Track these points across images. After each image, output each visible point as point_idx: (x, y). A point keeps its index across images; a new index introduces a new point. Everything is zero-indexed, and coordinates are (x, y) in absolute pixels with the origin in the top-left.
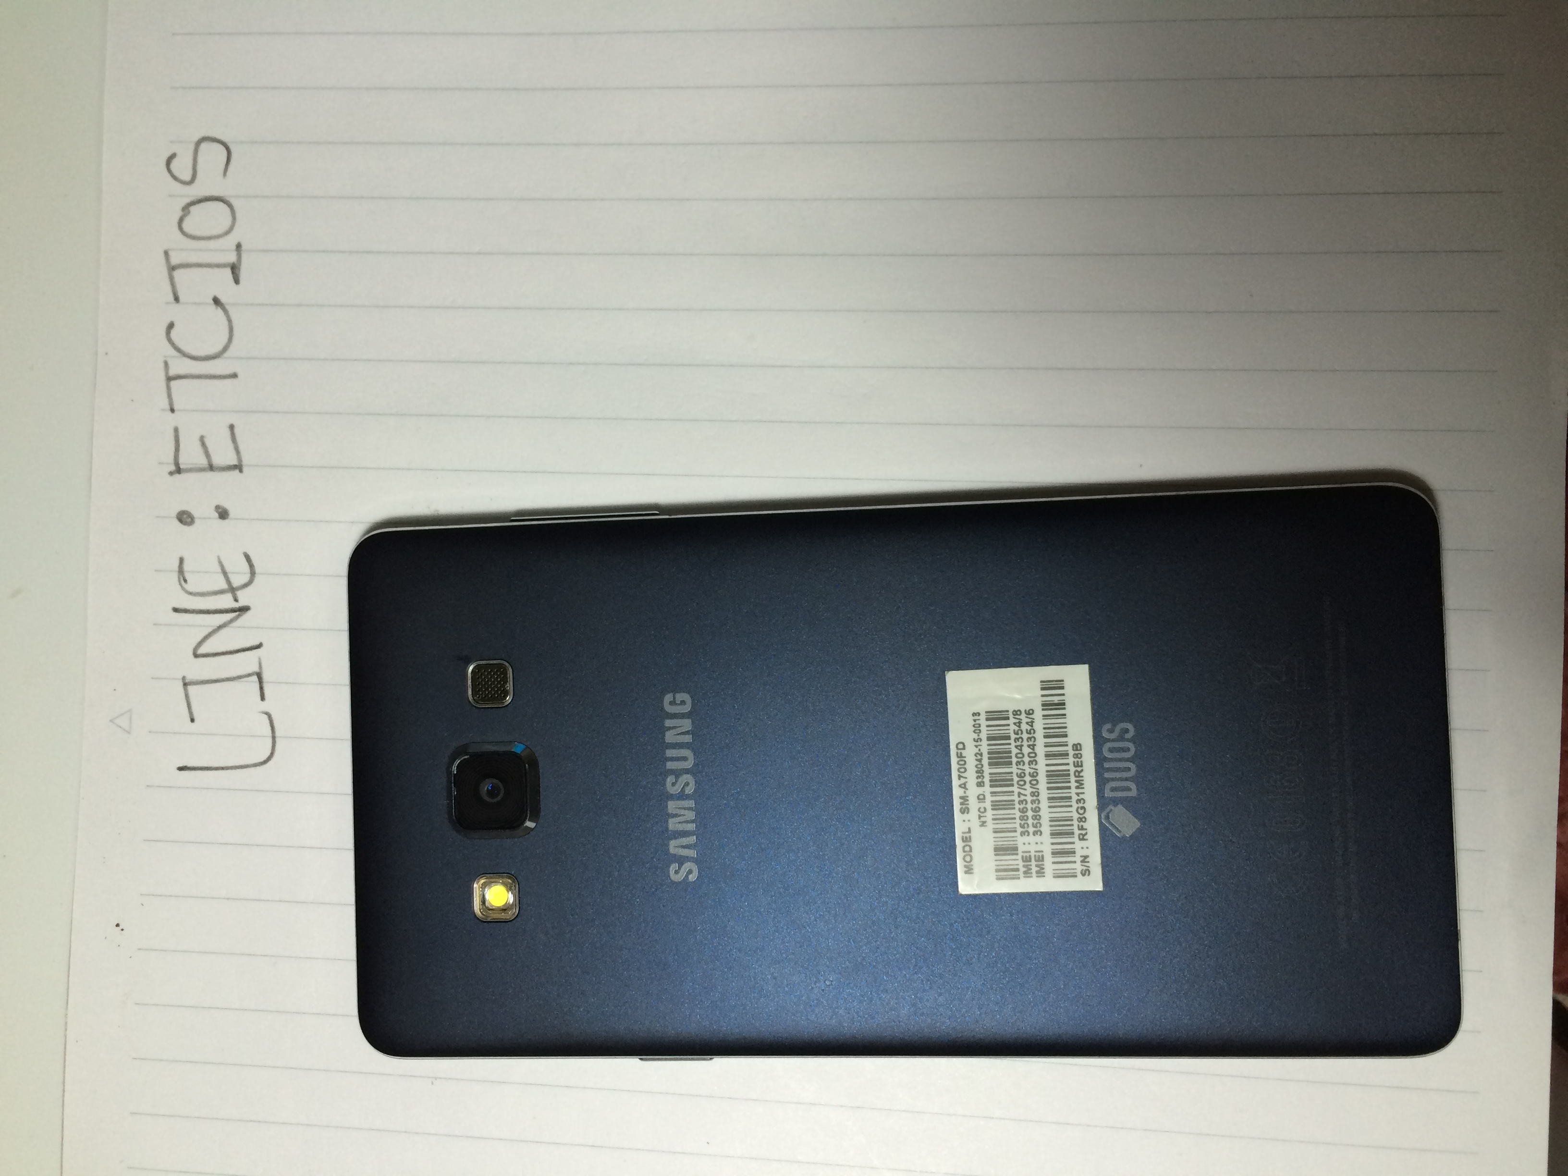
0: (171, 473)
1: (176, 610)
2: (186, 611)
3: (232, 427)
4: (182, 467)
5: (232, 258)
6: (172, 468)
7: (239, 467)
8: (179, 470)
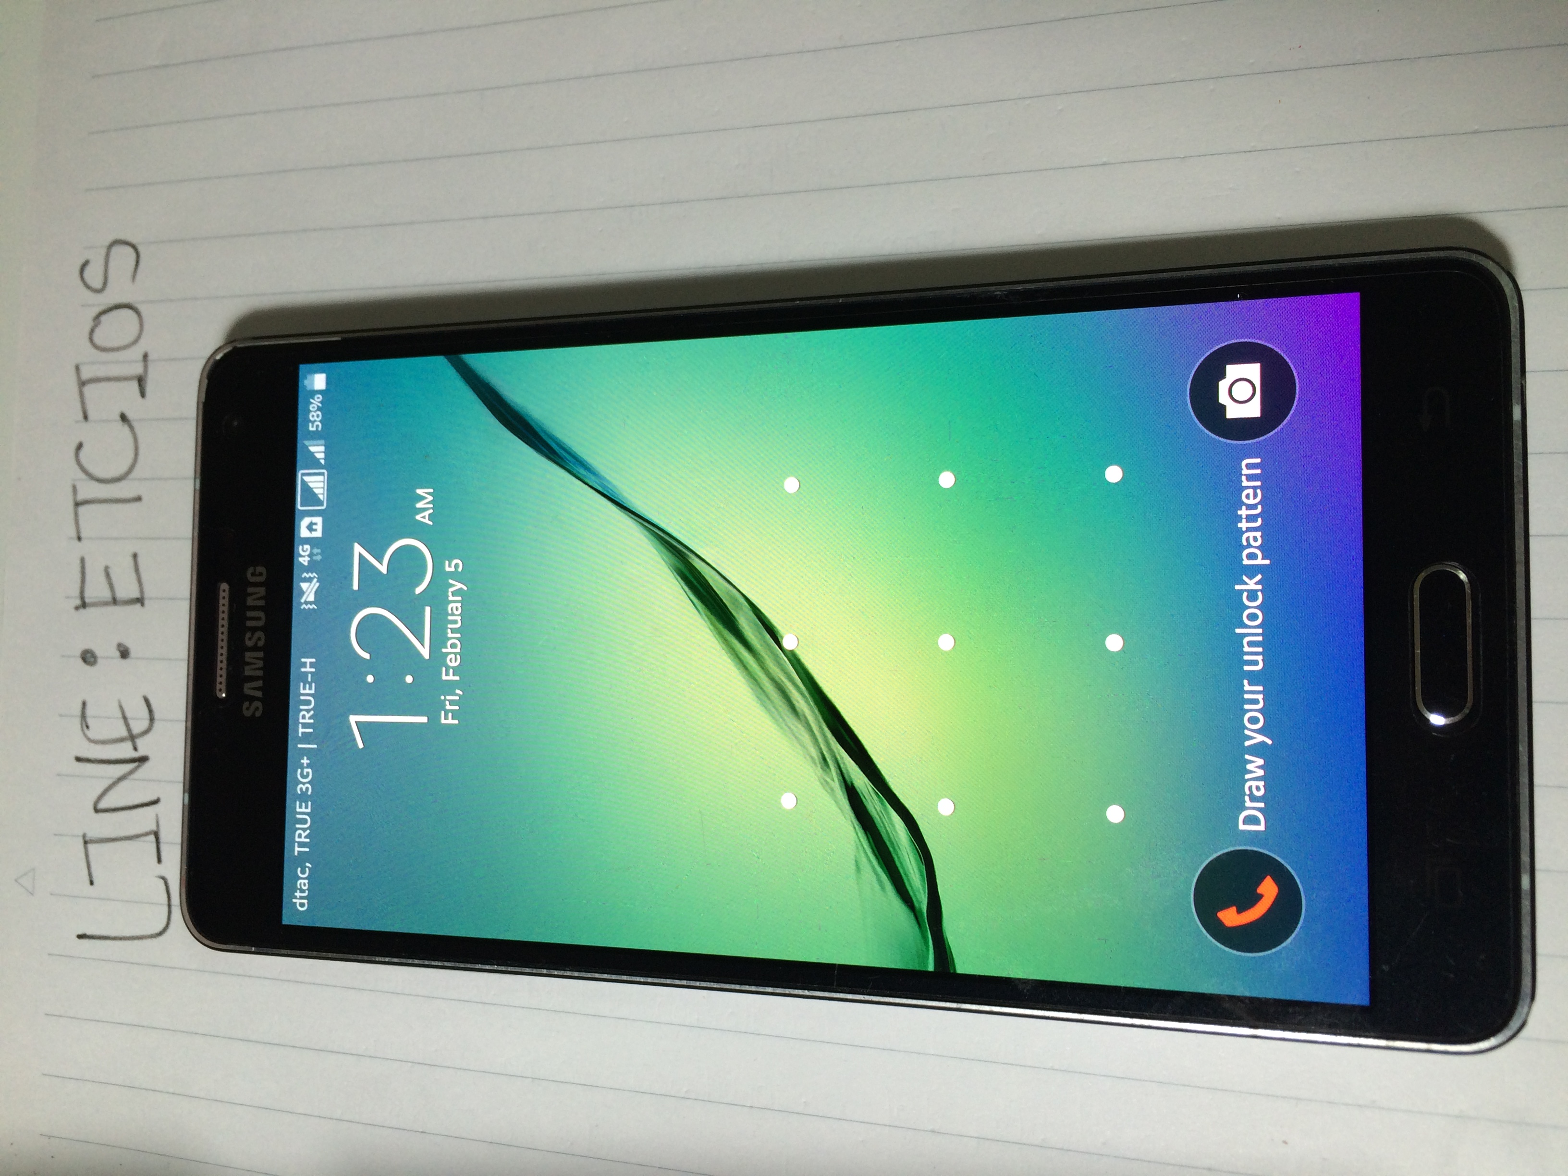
0: (77, 608)
1: (79, 759)
2: (88, 760)
3: (135, 556)
4: (87, 600)
5: (138, 370)
6: (78, 602)
7: (140, 601)
8: (84, 605)
